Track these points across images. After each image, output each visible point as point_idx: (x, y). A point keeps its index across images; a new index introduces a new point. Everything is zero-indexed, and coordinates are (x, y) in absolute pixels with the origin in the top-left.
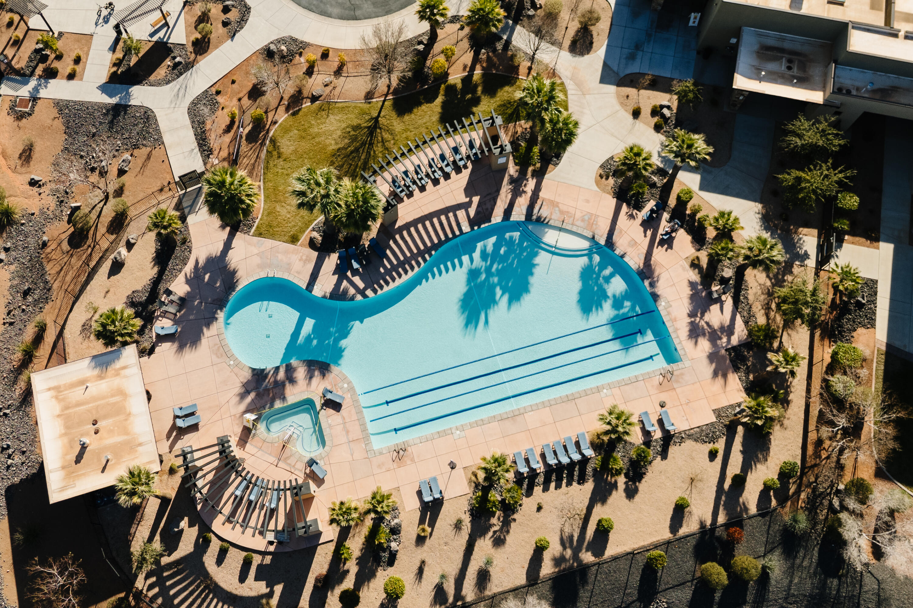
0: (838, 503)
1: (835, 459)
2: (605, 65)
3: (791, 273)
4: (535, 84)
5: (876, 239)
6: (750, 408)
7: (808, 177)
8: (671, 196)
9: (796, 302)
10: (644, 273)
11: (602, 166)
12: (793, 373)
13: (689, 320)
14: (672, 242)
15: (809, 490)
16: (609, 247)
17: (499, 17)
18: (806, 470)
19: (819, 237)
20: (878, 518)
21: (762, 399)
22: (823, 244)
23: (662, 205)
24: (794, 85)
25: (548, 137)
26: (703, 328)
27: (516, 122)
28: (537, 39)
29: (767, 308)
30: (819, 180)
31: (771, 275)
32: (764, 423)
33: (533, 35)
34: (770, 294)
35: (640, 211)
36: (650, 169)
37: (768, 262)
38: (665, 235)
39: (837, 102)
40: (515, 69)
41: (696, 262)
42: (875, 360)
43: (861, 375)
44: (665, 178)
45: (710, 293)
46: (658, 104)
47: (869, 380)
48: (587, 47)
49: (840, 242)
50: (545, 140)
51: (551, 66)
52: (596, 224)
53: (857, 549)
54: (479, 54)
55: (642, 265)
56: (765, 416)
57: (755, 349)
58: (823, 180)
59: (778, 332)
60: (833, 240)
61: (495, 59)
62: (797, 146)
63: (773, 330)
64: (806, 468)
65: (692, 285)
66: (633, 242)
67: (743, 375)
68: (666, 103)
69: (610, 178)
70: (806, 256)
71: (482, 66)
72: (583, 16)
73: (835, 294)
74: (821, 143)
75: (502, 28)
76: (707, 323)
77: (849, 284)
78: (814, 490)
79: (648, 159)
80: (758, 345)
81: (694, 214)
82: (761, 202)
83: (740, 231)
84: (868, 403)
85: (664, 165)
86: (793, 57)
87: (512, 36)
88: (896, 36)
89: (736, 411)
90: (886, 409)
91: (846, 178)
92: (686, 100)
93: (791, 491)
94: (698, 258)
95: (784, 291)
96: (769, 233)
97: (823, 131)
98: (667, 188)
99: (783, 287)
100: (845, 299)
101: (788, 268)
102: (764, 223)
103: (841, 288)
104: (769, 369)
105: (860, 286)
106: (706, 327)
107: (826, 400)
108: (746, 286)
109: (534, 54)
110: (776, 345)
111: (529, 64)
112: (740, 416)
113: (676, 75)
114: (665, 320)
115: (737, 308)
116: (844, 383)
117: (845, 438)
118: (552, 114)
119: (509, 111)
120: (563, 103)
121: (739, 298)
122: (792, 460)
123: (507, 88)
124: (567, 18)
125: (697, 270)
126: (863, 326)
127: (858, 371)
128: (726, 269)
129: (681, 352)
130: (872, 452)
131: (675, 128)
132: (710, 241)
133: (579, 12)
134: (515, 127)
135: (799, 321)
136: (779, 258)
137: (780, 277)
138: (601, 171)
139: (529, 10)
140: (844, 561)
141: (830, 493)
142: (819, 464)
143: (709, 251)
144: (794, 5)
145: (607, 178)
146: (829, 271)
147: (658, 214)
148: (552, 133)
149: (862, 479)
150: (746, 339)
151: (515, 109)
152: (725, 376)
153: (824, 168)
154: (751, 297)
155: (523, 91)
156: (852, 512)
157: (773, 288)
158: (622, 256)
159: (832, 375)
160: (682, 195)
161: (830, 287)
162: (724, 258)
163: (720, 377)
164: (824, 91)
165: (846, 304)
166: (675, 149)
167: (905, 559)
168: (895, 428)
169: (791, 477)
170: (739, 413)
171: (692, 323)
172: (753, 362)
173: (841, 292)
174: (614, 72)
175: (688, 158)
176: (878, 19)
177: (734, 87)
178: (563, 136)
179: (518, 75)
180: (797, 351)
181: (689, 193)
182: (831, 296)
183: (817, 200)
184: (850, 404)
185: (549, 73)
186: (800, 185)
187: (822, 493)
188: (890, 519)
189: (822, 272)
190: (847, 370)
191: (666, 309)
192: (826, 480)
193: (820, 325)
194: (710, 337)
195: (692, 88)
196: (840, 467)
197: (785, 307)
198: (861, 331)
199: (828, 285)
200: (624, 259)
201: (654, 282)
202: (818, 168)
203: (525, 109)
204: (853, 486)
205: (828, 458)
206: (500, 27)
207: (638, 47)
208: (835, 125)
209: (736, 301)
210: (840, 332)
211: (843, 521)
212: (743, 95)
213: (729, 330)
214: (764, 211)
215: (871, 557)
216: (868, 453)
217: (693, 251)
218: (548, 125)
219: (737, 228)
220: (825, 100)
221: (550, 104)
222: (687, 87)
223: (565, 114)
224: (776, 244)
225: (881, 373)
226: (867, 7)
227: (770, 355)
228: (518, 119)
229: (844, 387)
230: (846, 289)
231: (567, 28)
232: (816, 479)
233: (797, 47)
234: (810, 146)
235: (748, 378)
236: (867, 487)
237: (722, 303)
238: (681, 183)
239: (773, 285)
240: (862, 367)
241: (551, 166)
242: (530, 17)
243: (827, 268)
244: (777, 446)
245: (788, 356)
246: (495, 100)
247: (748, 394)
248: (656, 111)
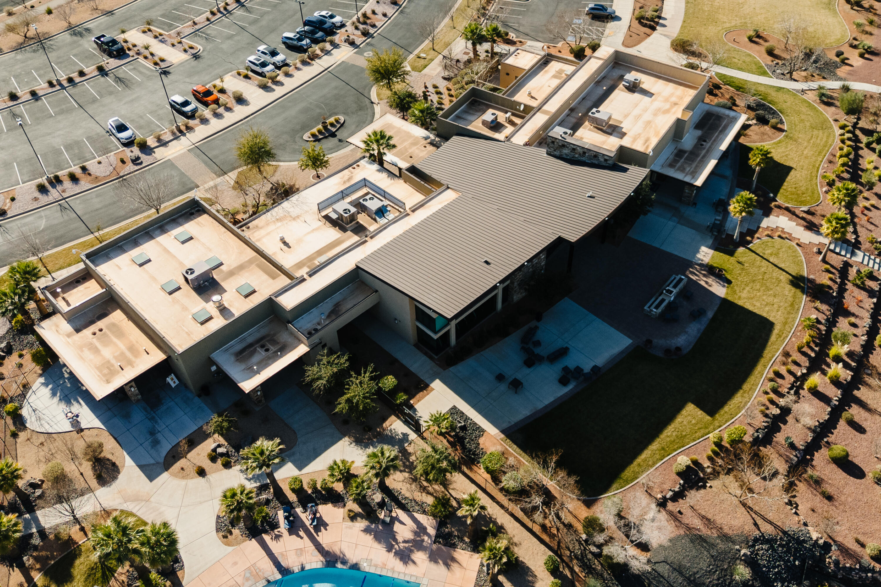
0: (595, 548)
1: (562, 526)
2: (141, 467)
3: (410, 454)
4: (100, 535)
5: (427, 386)
6: (489, 559)
7: (352, 395)
8: (287, 495)
9: (433, 467)
10: (330, 561)
11: (218, 530)
12: (483, 508)
13: (392, 554)
14: (323, 521)
15: (575, 561)
16: (287, 575)
17: (13, 522)
18: (559, 552)
19: (399, 418)
20: (619, 528)
21: (488, 544)
22: (406, 419)
23: (288, 506)
24: (281, 356)
25: (153, 557)
26: (406, 548)
27: (113, 576)
28: (65, 504)
29: (424, 489)
30: (359, 389)
31: (402, 468)
32: (507, 556)
33: (58, 506)
34: (415, 480)
35: (279, 527)
36: (253, 495)
37: (391, 463)
38: (313, 521)
39: (317, 341)
40: (70, 541)
41: (352, 514)
42: (508, 447)
43: (513, 464)
44: (270, 489)
45: (383, 522)
46: (209, 451)
47: (519, 461)
48: (113, 470)
49: (411, 407)
50: (153, 562)
51: (99, 510)
52: (260, 571)
53: (634, 560)
54: (24, 564)
55: (322, 558)
56: (503, 551)
57: (448, 521)
58: (361, 386)
59: (446, 495)
60: (407, 411)
61: (44, 553)
62: (325, 385)
63: (443, 497)
64: (557, 551)
65: (367, 530)
66: (299, 551)
67: (461, 544)
68: (214, 446)
69: (233, 530)
70: (405, 435)
71: (36, 570)
72: (86, 454)
73: (445, 437)
74: (335, 370)
75: (24, 527)
76: (405, 542)
77: (445, 424)
78: (576, 557)
79: (244, 491)
80: (446, 517)
81: (315, 489)
82: (345, 436)
83: (354, 465)
84: (534, 473)
85: (260, 482)
86: (261, 343)
87: (40, 524)
88: (304, 280)
89: (486, 571)
90: (545, 465)
91: (372, 372)
92: (226, 430)
93: (569, 575)
94: (350, 511)
95: (419, 469)
96: (371, 447)
97: (328, 362)
98: (279, 493)
99: (415, 468)
100: (453, 434)
101: (405, 453)
102: (361, 446)
103: (443, 431)
104: (469, 521)
105: (451, 418)
106: (407, 545)
107: (516, 499)
108: (397, 492)
109: (74, 516)
110: (454, 504)
111: (78, 527)
112: (491, 571)
113: (200, 423)
114: (379, 573)
115: (409, 511)
116: (511, 478)
117: (550, 507)
118: (138, 539)
119: (99, 575)
120: (138, 523)
121: (402, 503)
122: (546, 557)
123: (77, 562)
124: (74, 467)
125: (358, 518)
126: (479, 437)
127: (508, 463)
128: (374, 497)
129: (413, 580)
130: (570, 497)
131: (238, 452)
132: (344, 492)
133: (80, 455)
134: (116, 580)
135: (448, 474)
136: (393, 454)
137: (408, 463)
138: (221, 534)
139: (34, 492)
140: (638, 576)
141: (585, 548)
142: (559, 540)
143: (351, 498)
144: (226, 317)
145: (231, 533)
146: (426, 430)
147: (293, 515)
148: (153, 550)
149: (586, 518)
150: (436, 522)
151: (102, 568)
152: (454, 560)
153: (354, 380)
154: (408, 495)
155: (95, 549)
156: (606, 543)
157: (412, 474)
158: (303, 569)
159: (501, 482)
160: (293, 486)
161: (438, 437)
162: (364, 492)
163: (452, 564)
164: (302, 342)
165: (456, 436)
166: (254, 465)
167: (657, 532)
168: (561, 469)
169: (558, 568)
170: (488, 569)
171: (396, 554)
172: (457, 530)
173: (446, 433)
174: (153, 464)
175: (269, 460)
176: (285, 281)
177: (247, 392)
178: (165, 543)
179: (77, 543)
180: (468, 492)
181: (296, 479)
182: (445, 441)
183: (372, 400)
184: (528, 485)
185: (102, 516)
186: (353, 403)
187: (581, 553)
188: (623, 521)
189: (424, 434)
190: (503, 469)
191: (370, 566)
192: (574, 544)
193: (460, 463)
194: (416, 548)
195: (220, 419)
196: (569, 526)
197: (431, 476)
198: (481, 441)
199: (436, 437)
200: (306, 568)
201: (343, 558)
202: (351, 384)
203: (111, 559)
204: (587, 528)
205: (558, 530)
206: (21, 528)
207: (152, 433)
208: (331, 352)
209: (403, 507)
210: (474, 454)
211: (609, 554)
212: (258, 391)
213: (421, 529)
214: (353, 439)
215: (645, 554)
216: (569, 500)
217: (341, 510)
218: (143, 549)
219: (350, 466)
220: (308, 346)
221: (129, 534)
222: (216, 422)
223: (148, 528)
224: (382, 449)
225: (518, 450)
226: (271, 281)
227: (460, 513)
228: (112, 571)
229: (514, 480)
230: (447, 428)
231: (82, 474)
232: (569, 550)
233: (258, 335)
234: (332, 377)
235: (466, 543)
236: (593, 519)
237: (397, 519)
238: (284, 480)
239: (410, 472)
240: (507, 458)
241: (179, 574)
242: (40, 497)
243: (424, 429)
244: (529, 560)
245: (468, 501)
246: (76, 580)
247: (479, 552)
248: (213, 457)
